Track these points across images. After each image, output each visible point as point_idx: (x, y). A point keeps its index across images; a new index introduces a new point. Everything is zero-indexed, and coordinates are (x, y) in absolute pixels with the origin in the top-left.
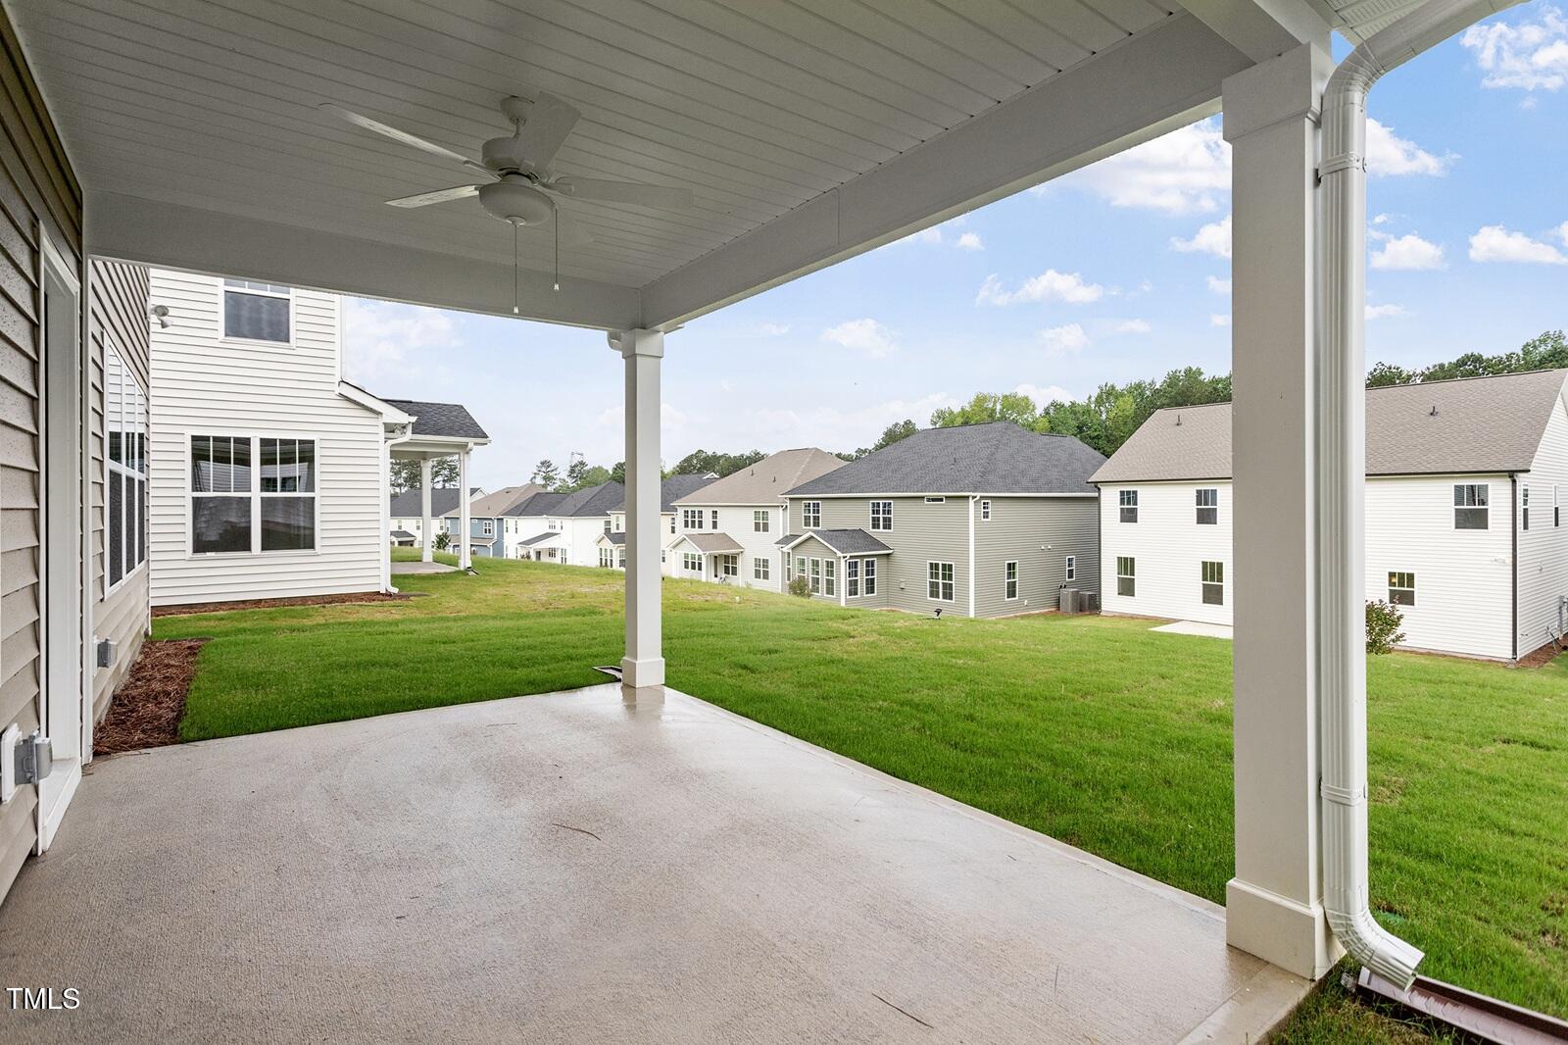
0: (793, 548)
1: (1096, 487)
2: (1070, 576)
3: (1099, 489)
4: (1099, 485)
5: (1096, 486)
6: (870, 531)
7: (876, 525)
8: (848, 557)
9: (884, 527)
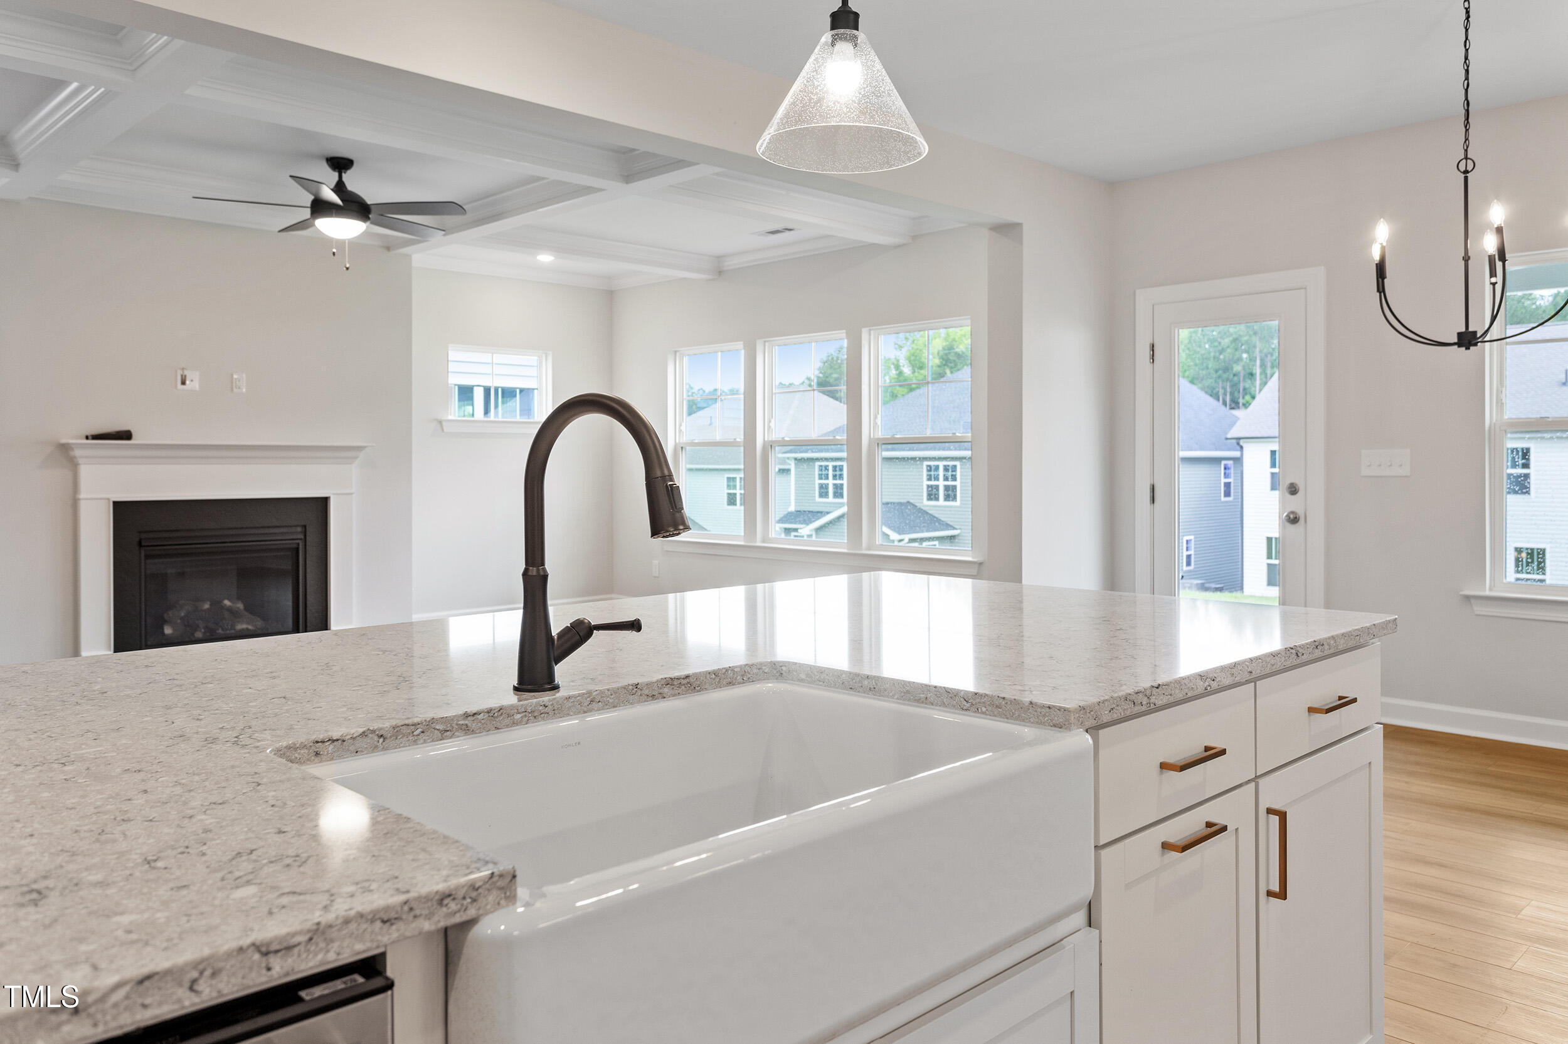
0: (819, 530)
1: (1238, 444)
2: (1189, 564)
3: (1242, 447)
4: (1242, 442)
5: (1238, 442)
6: (925, 503)
7: (932, 494)
8: (906, 540)
9: (947, 498)
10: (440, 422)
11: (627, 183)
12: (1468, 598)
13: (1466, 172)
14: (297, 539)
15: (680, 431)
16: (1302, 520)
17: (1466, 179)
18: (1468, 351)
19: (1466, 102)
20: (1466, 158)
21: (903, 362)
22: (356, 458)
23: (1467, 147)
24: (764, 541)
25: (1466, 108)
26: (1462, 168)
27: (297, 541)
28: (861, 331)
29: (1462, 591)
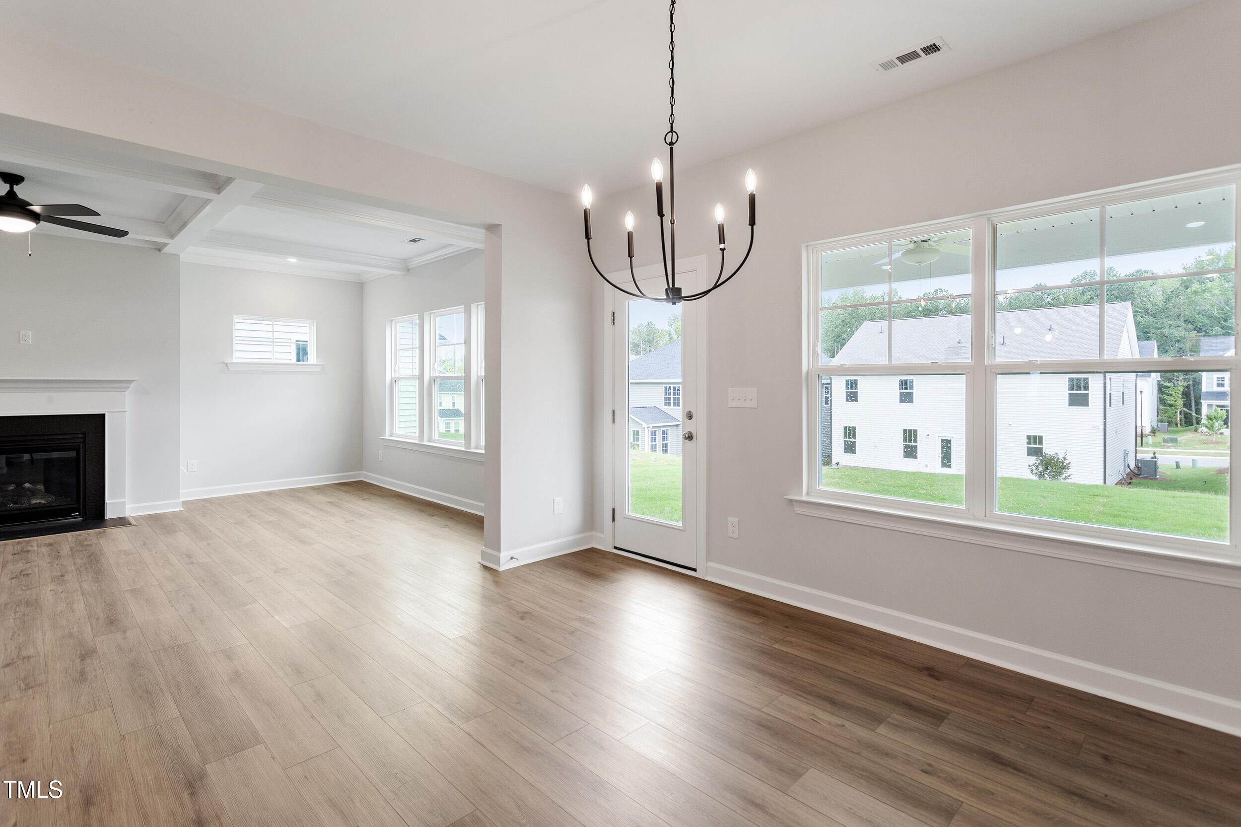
1: (829, 375)
3: (831, 377)
6: (663, 407)
7: (667, 404)
8: (651, 427)
9: (675, 405)
10: (226, 364)
11: (219, 194)
12: (791, 501)
13: (671, 144)
14: (79, 442)
15: (395, 370)
16: (694, 438)
17: (671, 149)
18: (674, 306)
19: (671, 79)
20: (672, 131)
21: (673, 332)
22: (128, 388)
23: (673, 122)
24: (430, 441)
25: (672, 86)
26: (668, 141)
27: (79, 444)
28: (471, 306)
29: (788, 495)
